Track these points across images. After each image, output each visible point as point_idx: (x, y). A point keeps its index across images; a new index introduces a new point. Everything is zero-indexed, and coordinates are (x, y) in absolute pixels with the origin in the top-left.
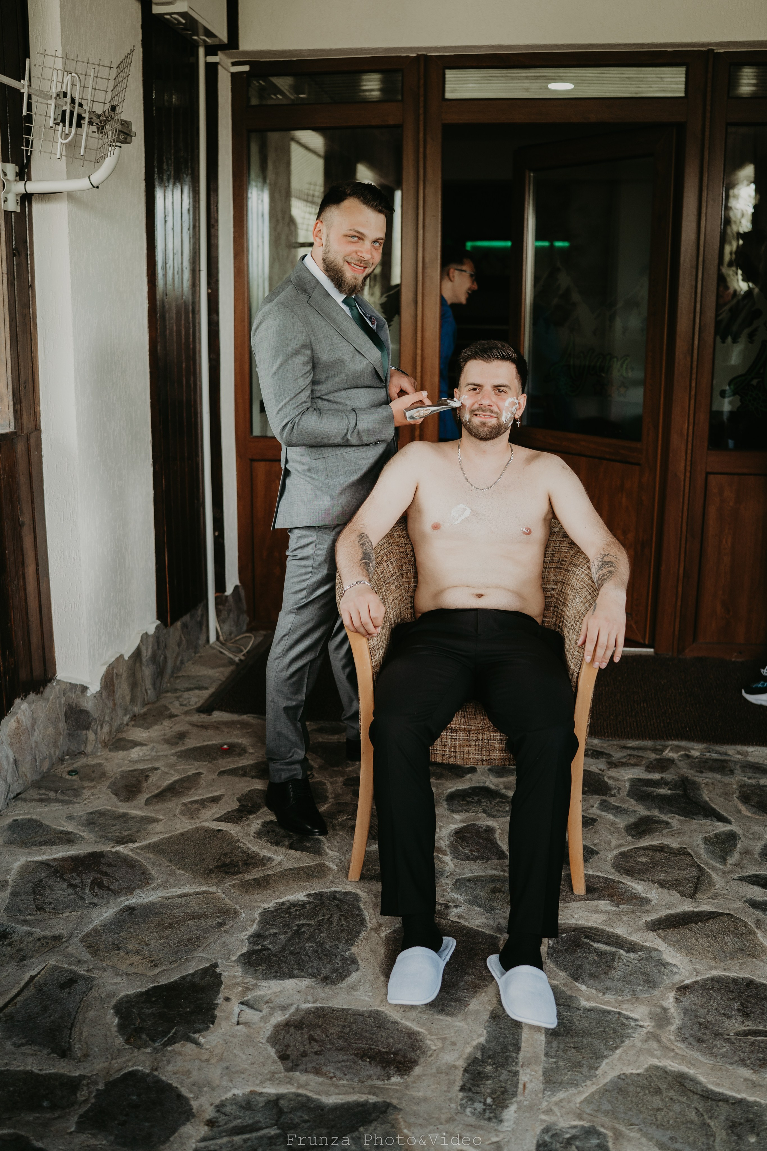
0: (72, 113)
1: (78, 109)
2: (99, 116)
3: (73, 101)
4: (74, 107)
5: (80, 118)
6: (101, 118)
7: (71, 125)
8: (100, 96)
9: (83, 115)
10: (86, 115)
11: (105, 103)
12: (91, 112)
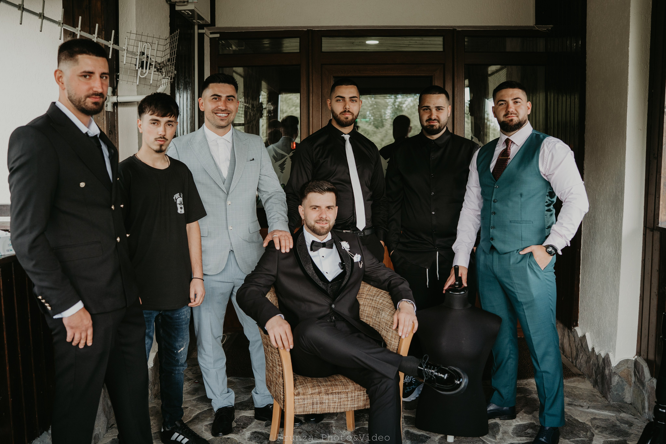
0: (147, 63)
1: (150, 60)
2: (159, 64)
3: (147, 57)
4: (148, 60)
5: (150, 64)
6: (161, 65)
7: (146, 69)
8: (160, 54)
9: (152, 64)
10: (154, 64)
11: (162, 57)
12: (156, 62)
